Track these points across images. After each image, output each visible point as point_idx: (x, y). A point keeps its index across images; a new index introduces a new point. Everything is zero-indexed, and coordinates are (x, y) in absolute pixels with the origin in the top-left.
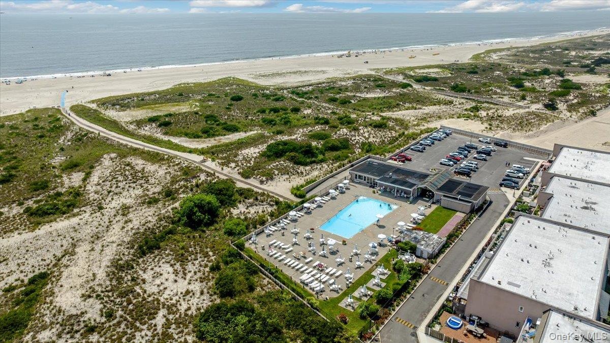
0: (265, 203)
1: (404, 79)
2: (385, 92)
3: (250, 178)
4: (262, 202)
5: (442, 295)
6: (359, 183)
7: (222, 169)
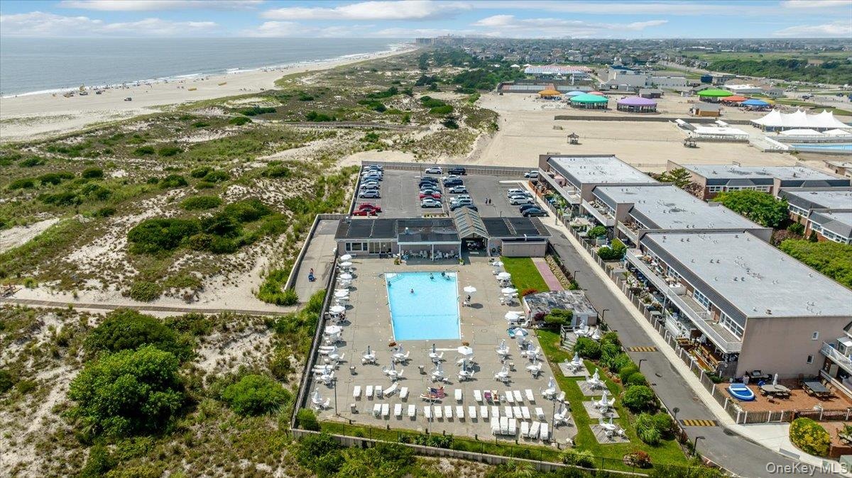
0: (247, 332)
1: (225, 113)
2: (217, 132)
3: (157, 297)
4: (242, 330)
5: (671, 365)
6: (357, 256)
7: (76, 296)
